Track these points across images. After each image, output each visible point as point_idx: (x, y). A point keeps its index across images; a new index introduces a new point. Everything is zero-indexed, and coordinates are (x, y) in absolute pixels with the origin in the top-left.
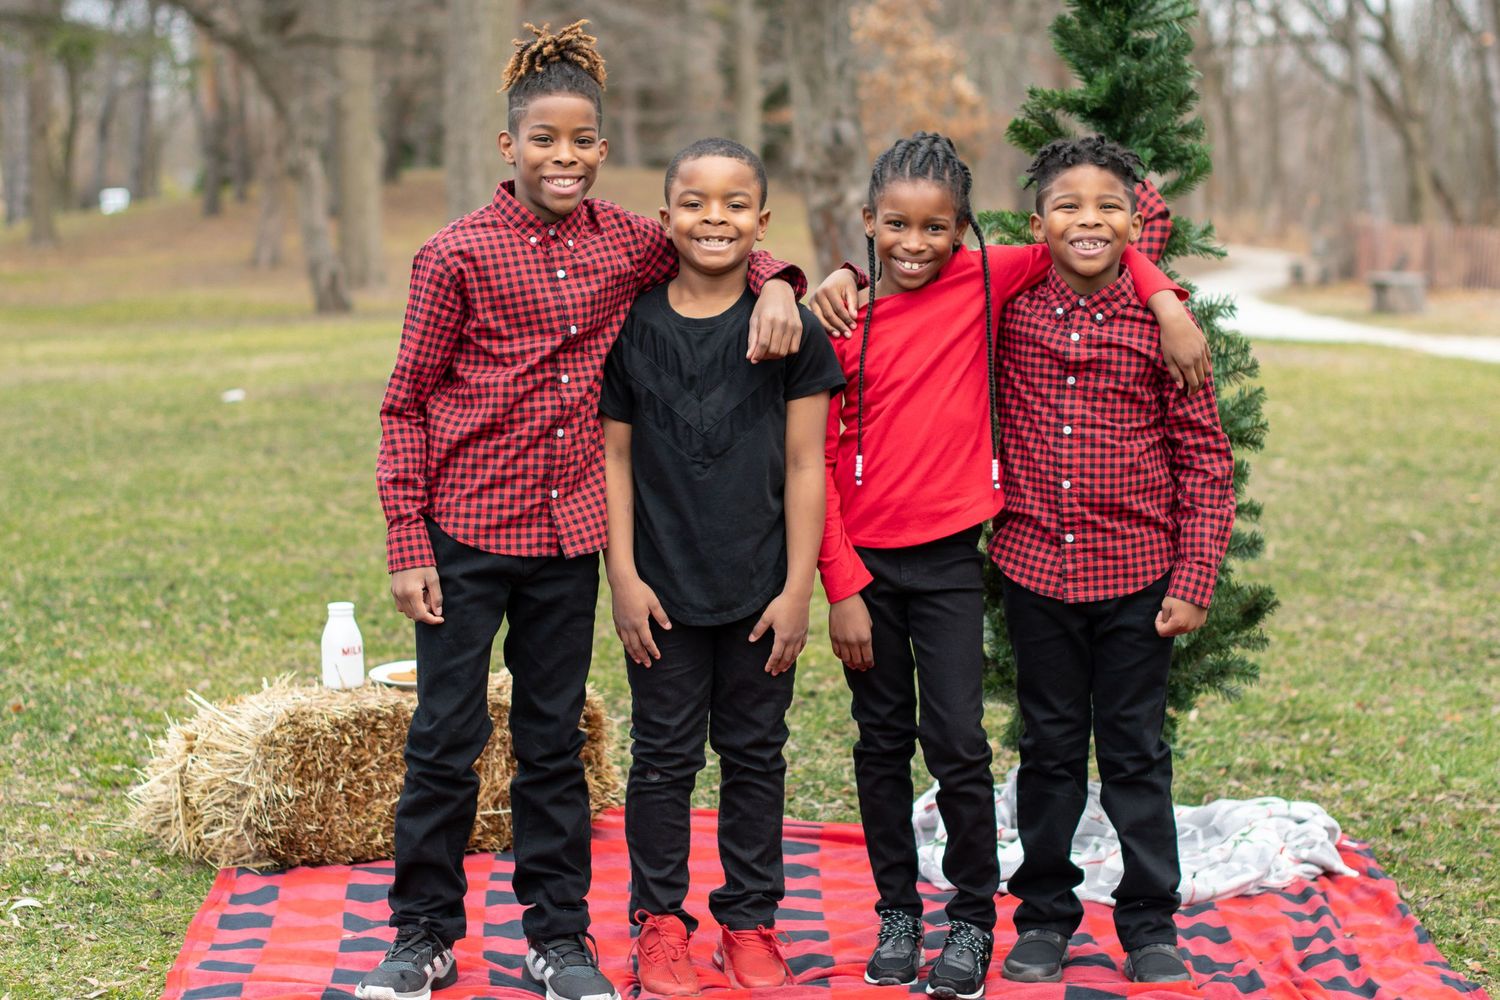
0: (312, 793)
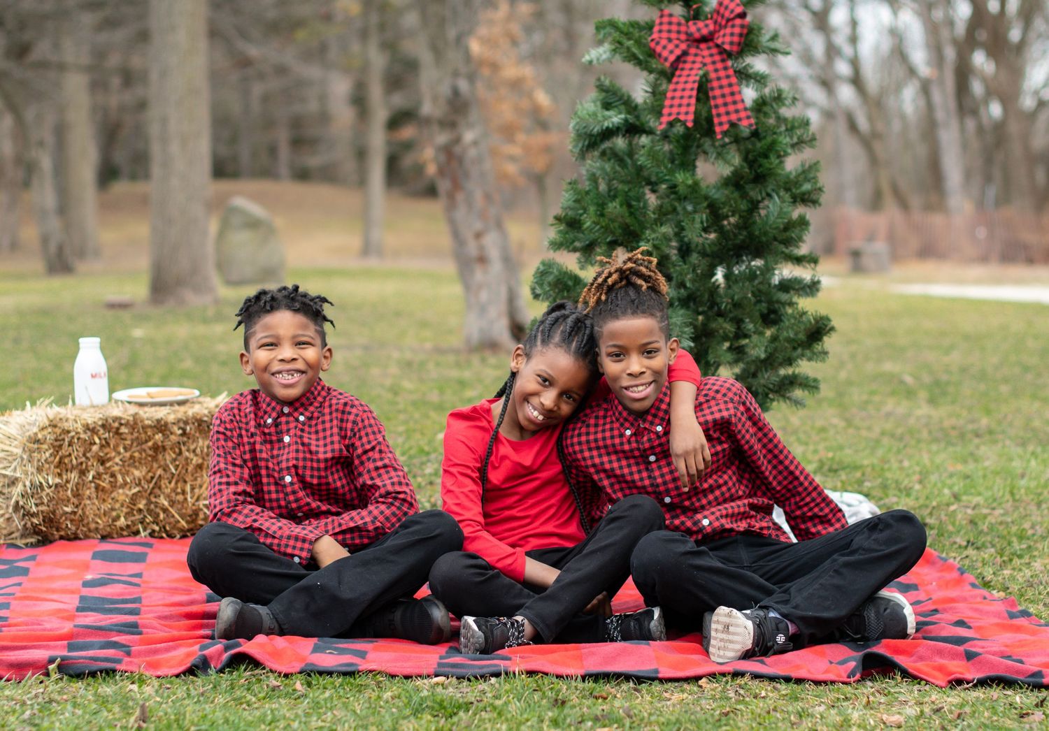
0: (68, 482)
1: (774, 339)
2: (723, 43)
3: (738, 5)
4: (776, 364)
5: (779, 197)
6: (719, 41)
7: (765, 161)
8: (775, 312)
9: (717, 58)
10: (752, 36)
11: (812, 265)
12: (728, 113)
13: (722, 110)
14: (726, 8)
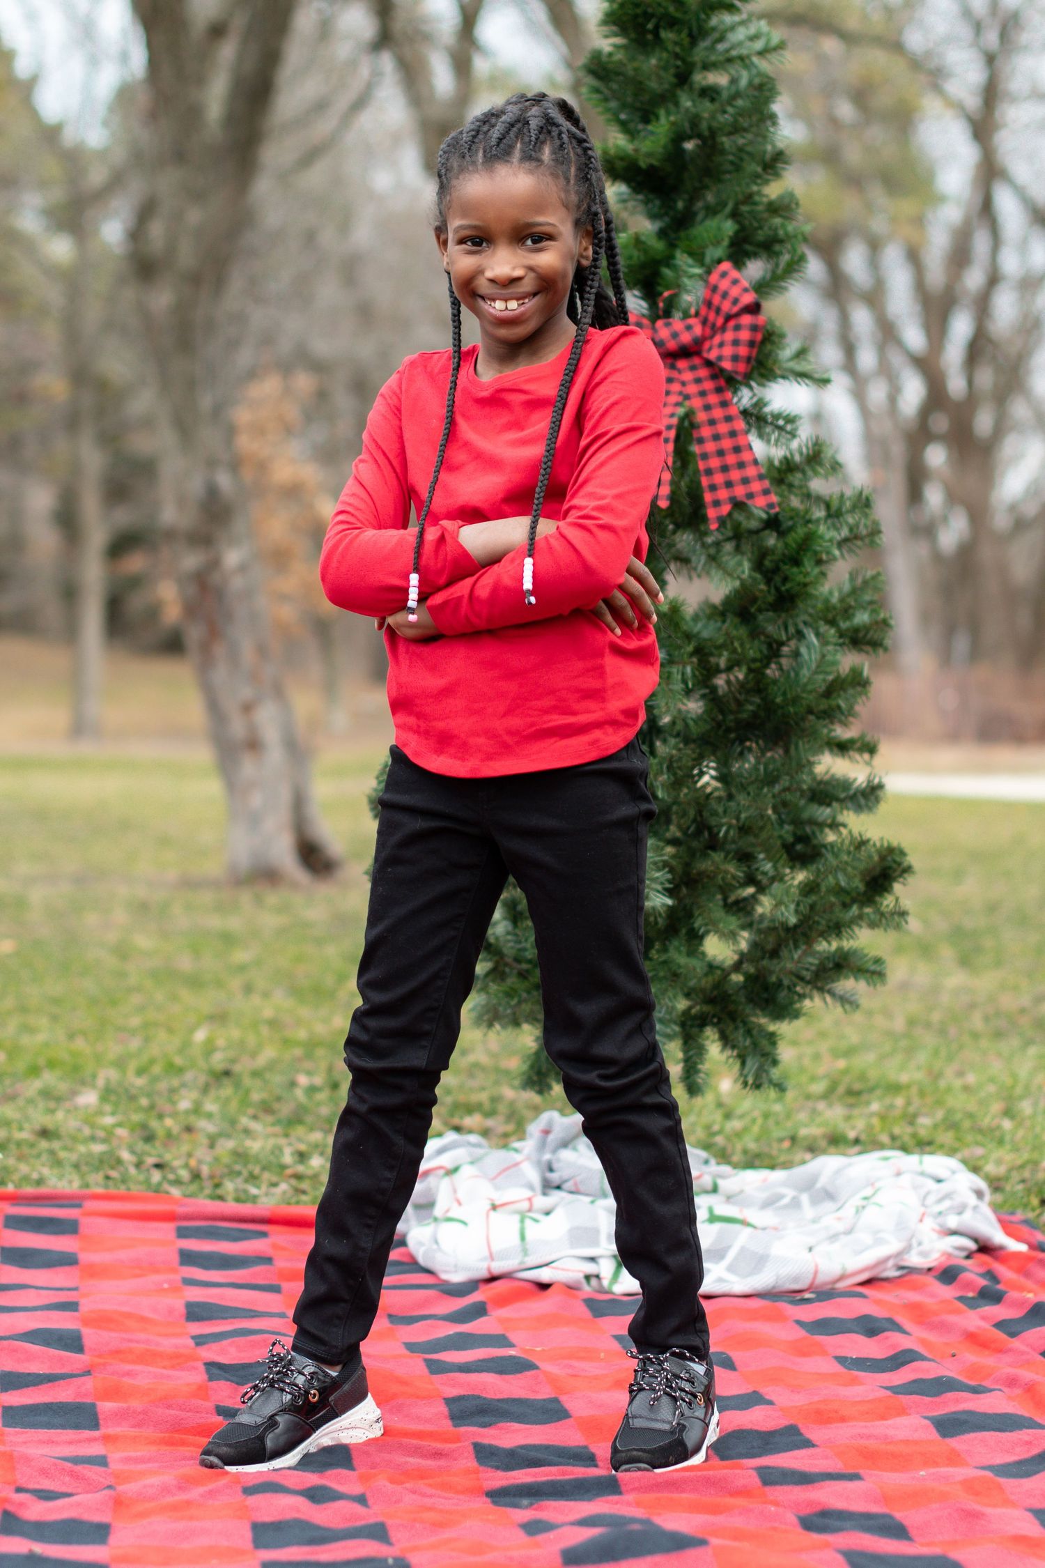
1: (809, 889)
2: (720, 358)
3: (746, 290)
4: (814, 934)
5: (818, 635)
6: (712, 356)
7: (795, 570)
8: (804, 839)
9: (709, 385)
10: (769, 347)
11: (866, 756)
12: (729, 484)
13: (719, 478)
14: (725, 295)
